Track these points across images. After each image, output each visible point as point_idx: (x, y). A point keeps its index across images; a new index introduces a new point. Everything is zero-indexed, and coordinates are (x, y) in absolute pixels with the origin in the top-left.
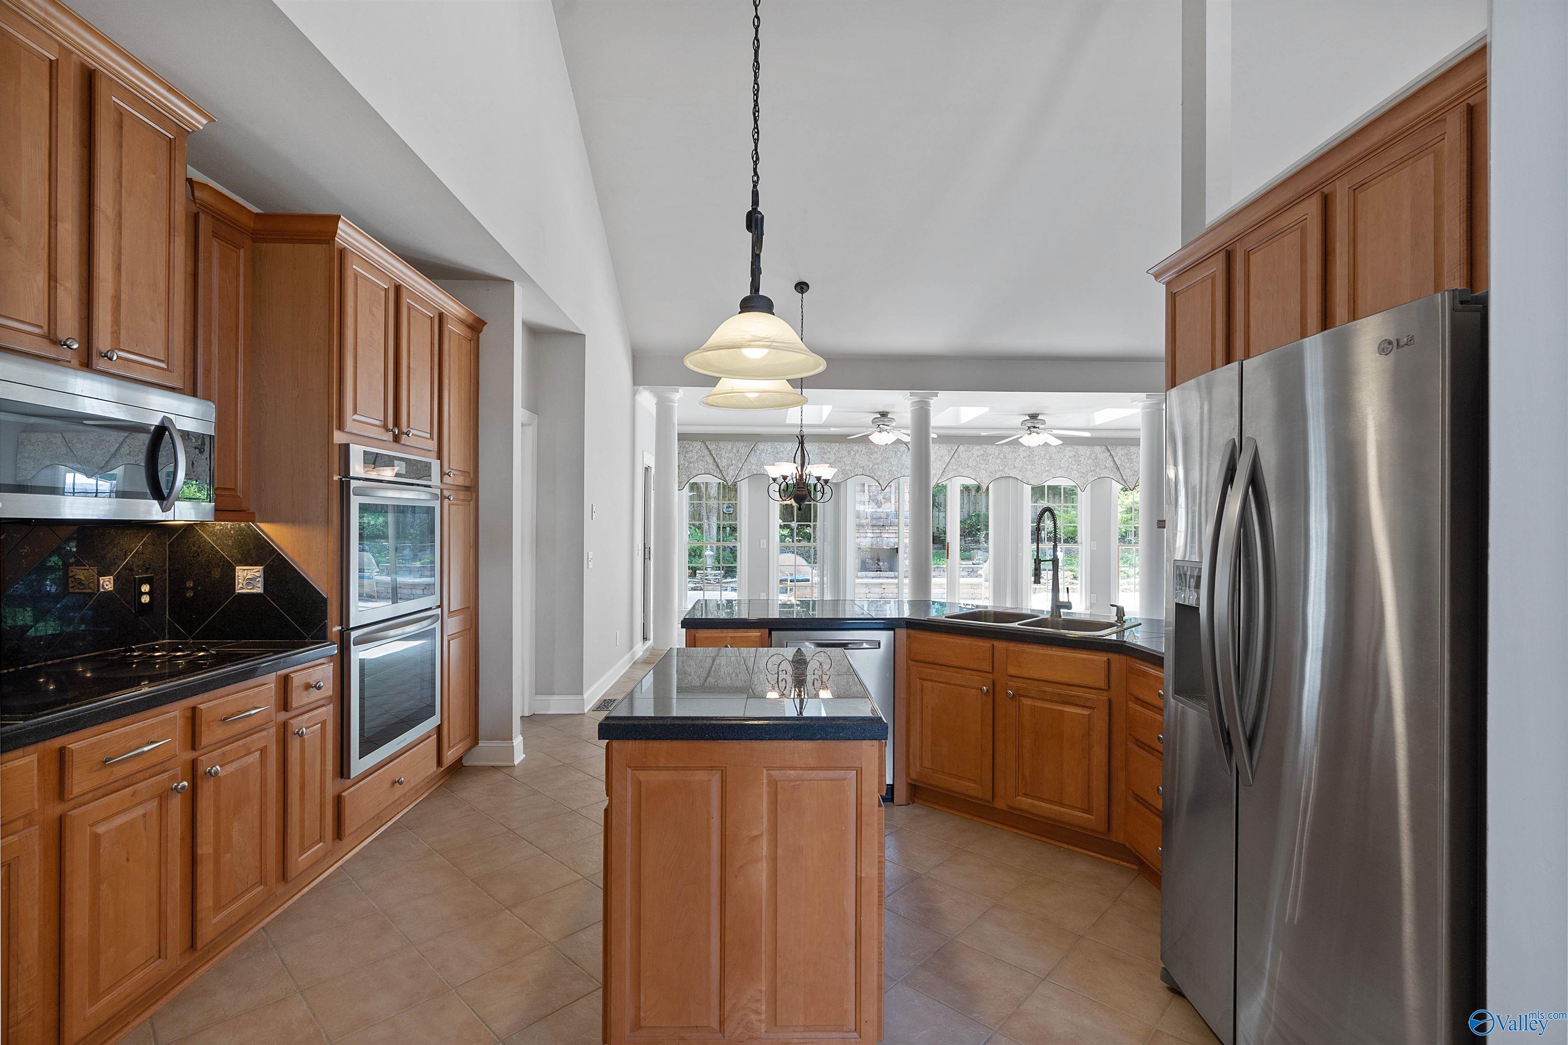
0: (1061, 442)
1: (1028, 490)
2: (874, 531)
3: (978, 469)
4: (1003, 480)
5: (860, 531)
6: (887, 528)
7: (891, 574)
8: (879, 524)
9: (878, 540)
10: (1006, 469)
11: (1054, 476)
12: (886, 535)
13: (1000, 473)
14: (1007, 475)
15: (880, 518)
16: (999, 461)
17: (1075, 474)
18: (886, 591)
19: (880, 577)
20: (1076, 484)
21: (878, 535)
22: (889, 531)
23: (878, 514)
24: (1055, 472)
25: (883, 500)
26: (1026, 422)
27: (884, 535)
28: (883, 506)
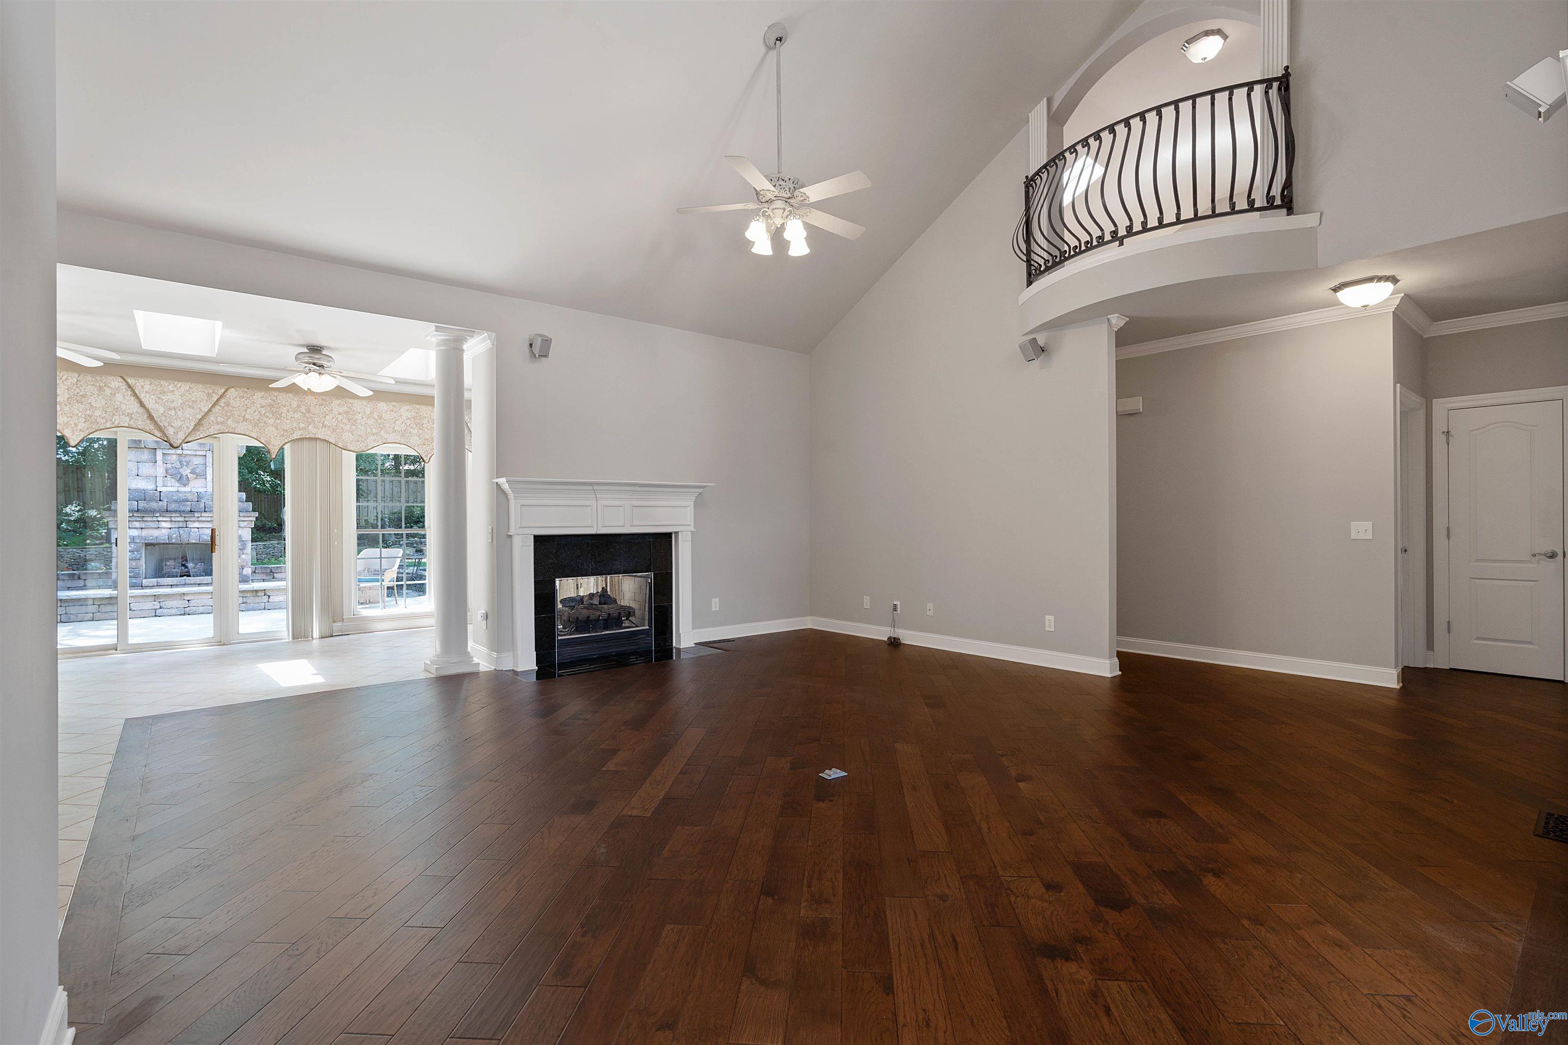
0: (372, 393)
1: (349, 461)
2: (173, 519)
3: (262, 424)
4: (306, 444)
5: (145, 519)
6: (196, 515)
7: (207, 579)
8: (182, 508)
9: (181, 532)
10: (311, 427)
11: (385, 441)
12: (197, 525)
13: (300, 433)
14: (313, 436)
15: (187, 500)
16: (298, 415)
17: (415, 440)
18: (192, 603)
19: (185, 585)
20: (418, 454)
21: (181, 525)
22: (201, 519)
23: (181, 495)
24: (386, 436)
25: (190, 476)
26: (301, 356)
27: (191, 525)
28: (191, 483)
